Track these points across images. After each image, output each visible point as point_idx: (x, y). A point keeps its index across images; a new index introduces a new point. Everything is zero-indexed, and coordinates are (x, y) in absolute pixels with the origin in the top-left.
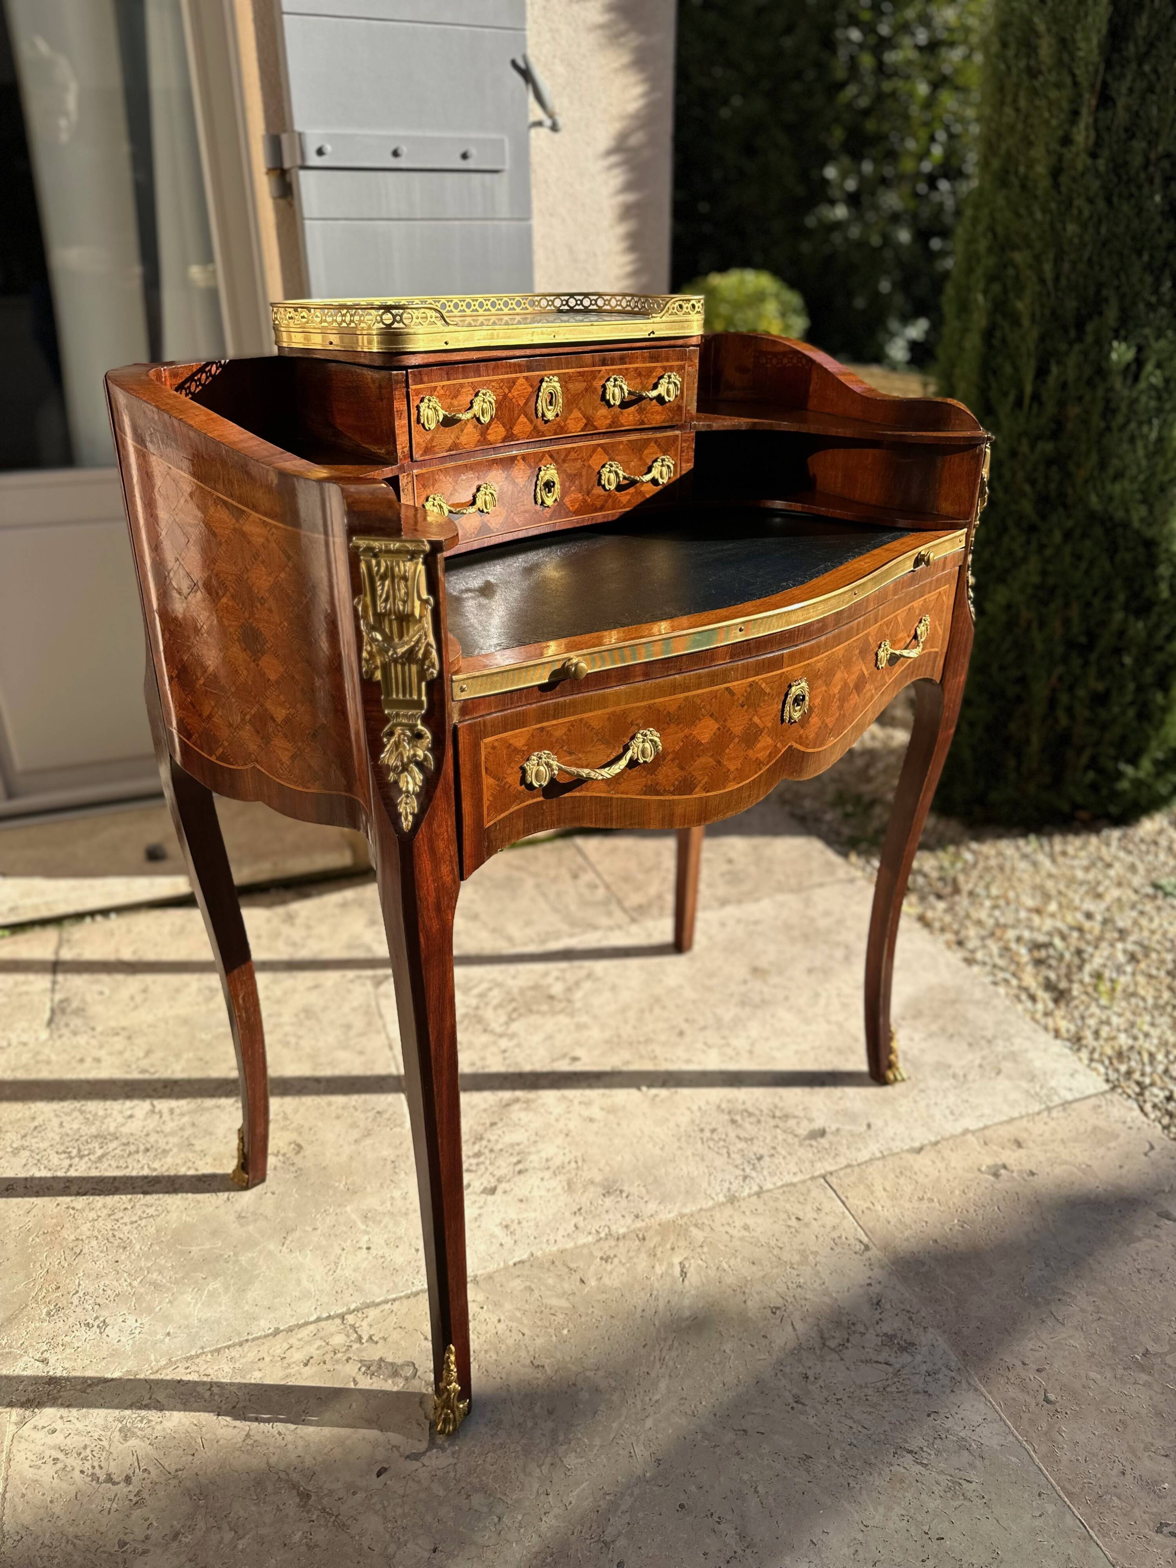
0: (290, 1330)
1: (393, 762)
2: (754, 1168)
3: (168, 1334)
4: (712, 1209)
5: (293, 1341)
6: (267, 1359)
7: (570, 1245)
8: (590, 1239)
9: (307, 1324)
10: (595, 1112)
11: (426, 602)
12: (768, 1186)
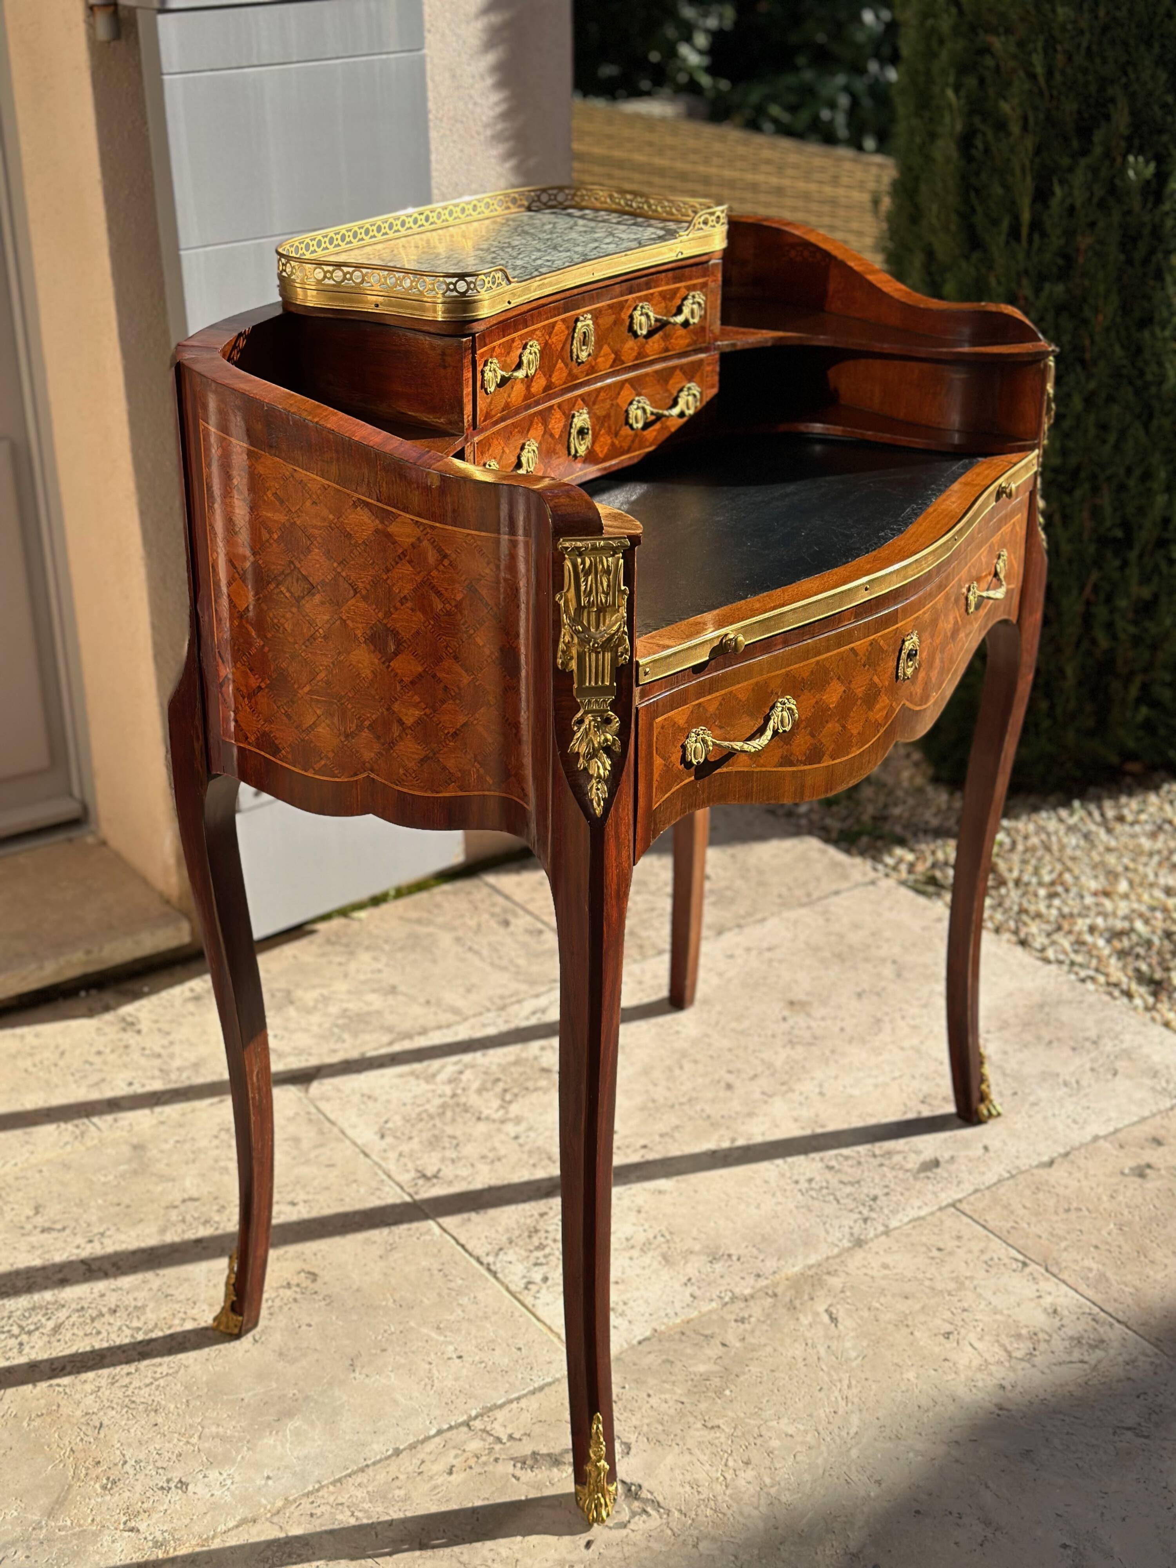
2: (872, 1209)
3: (269, 1478)
4: (839, 1255)
7: (695, 1314)
8: (715, 1305)
12: (895, 1223)
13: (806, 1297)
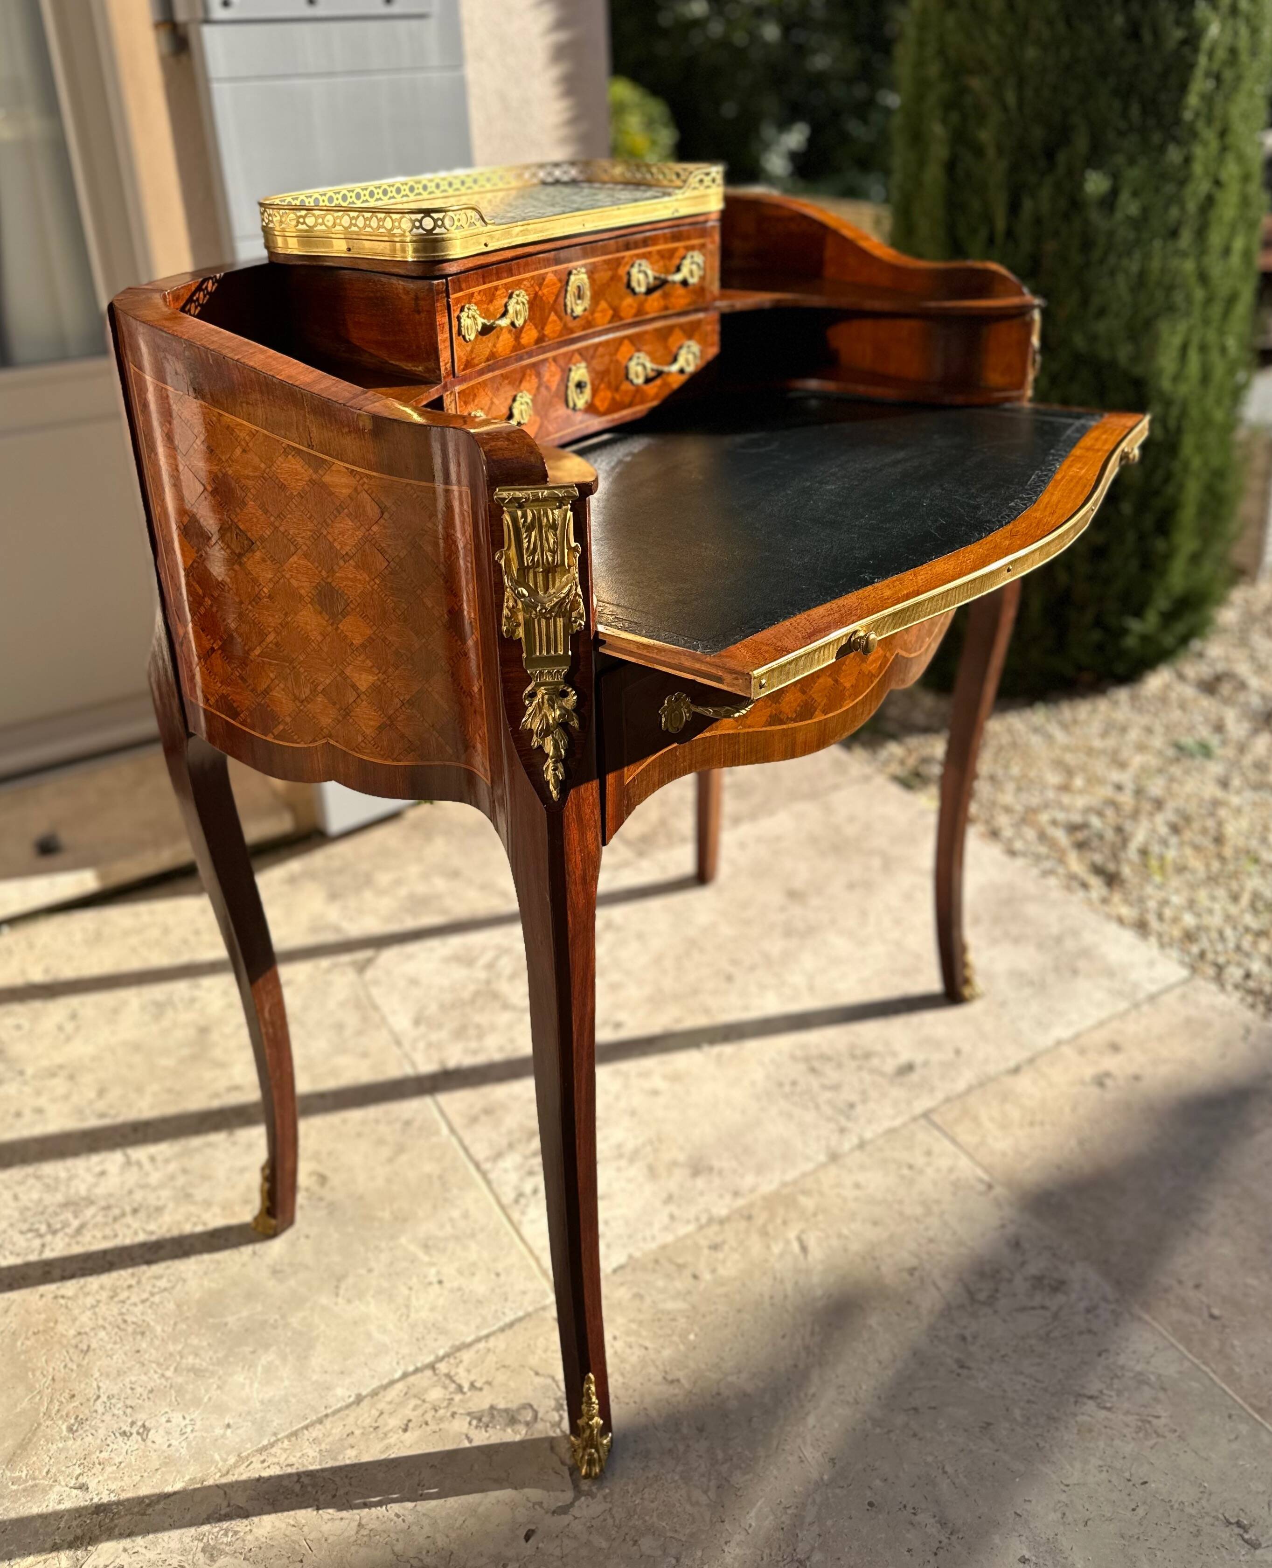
0: (374, 1393)
1: (536, 725)
2: (848, 1118)
3: (228, 1426)
4: (815, 1171)
5: (381, 1406)
6: (358, 1432)
7: (669, 1238)
8: (691, 1228)
9: (392, 1383)
10: (658, 1082)
11: (575, 549)
12: (868, 1135)
13: (779, 1221)
